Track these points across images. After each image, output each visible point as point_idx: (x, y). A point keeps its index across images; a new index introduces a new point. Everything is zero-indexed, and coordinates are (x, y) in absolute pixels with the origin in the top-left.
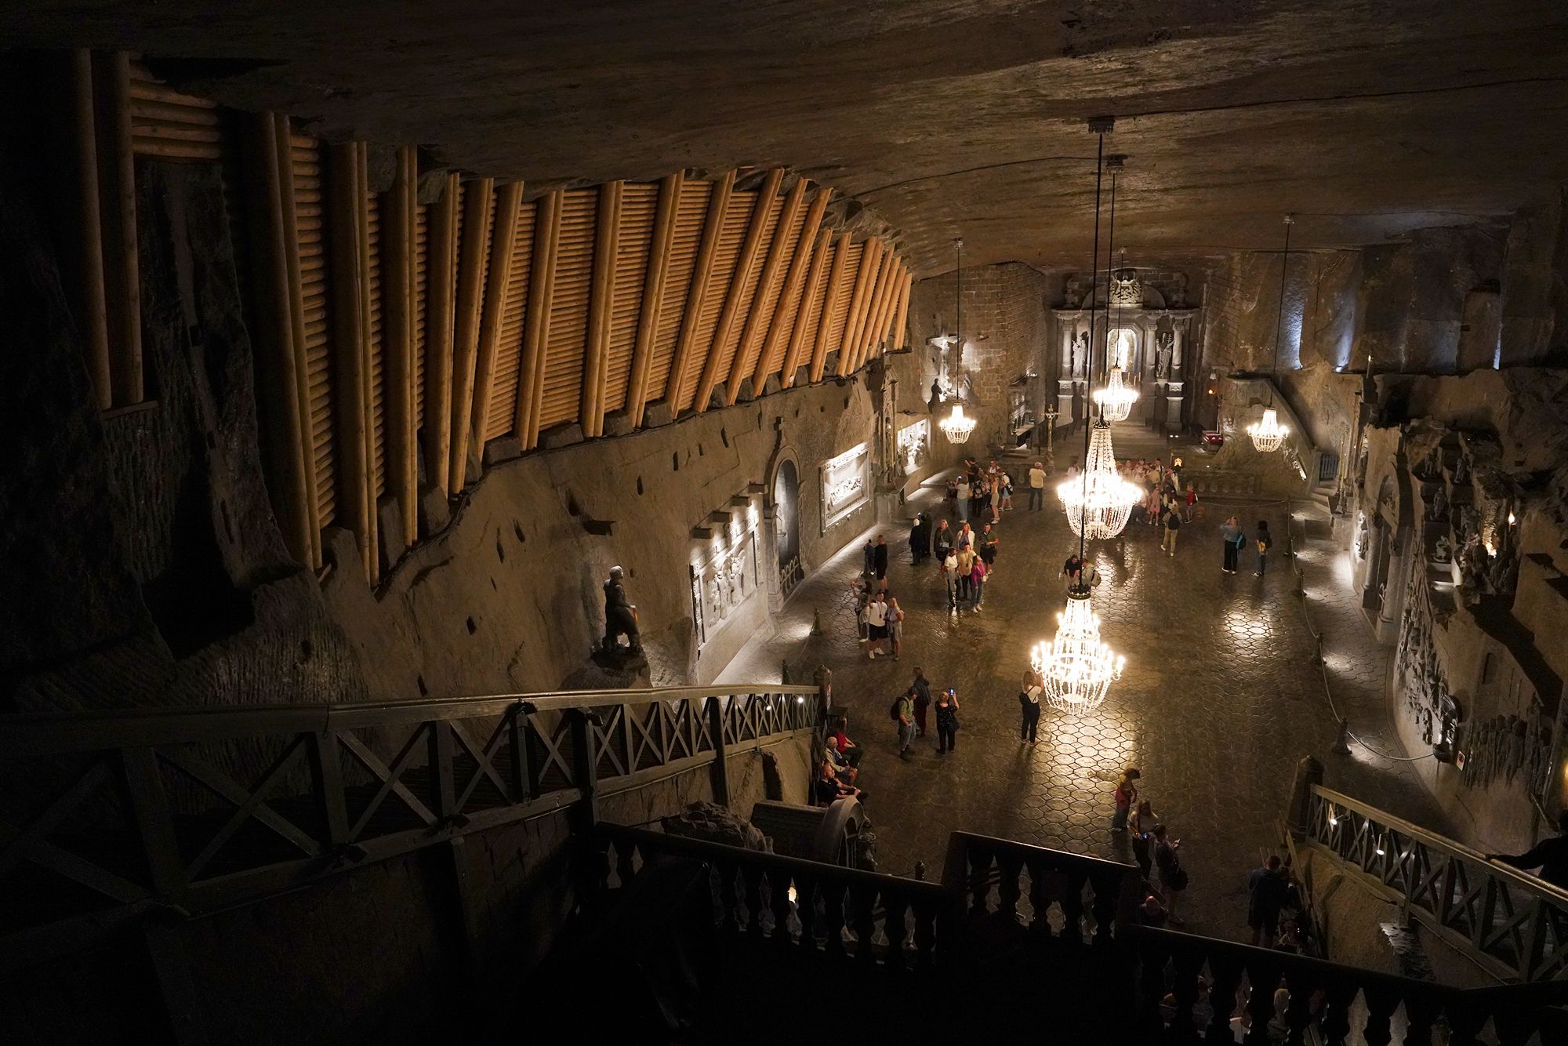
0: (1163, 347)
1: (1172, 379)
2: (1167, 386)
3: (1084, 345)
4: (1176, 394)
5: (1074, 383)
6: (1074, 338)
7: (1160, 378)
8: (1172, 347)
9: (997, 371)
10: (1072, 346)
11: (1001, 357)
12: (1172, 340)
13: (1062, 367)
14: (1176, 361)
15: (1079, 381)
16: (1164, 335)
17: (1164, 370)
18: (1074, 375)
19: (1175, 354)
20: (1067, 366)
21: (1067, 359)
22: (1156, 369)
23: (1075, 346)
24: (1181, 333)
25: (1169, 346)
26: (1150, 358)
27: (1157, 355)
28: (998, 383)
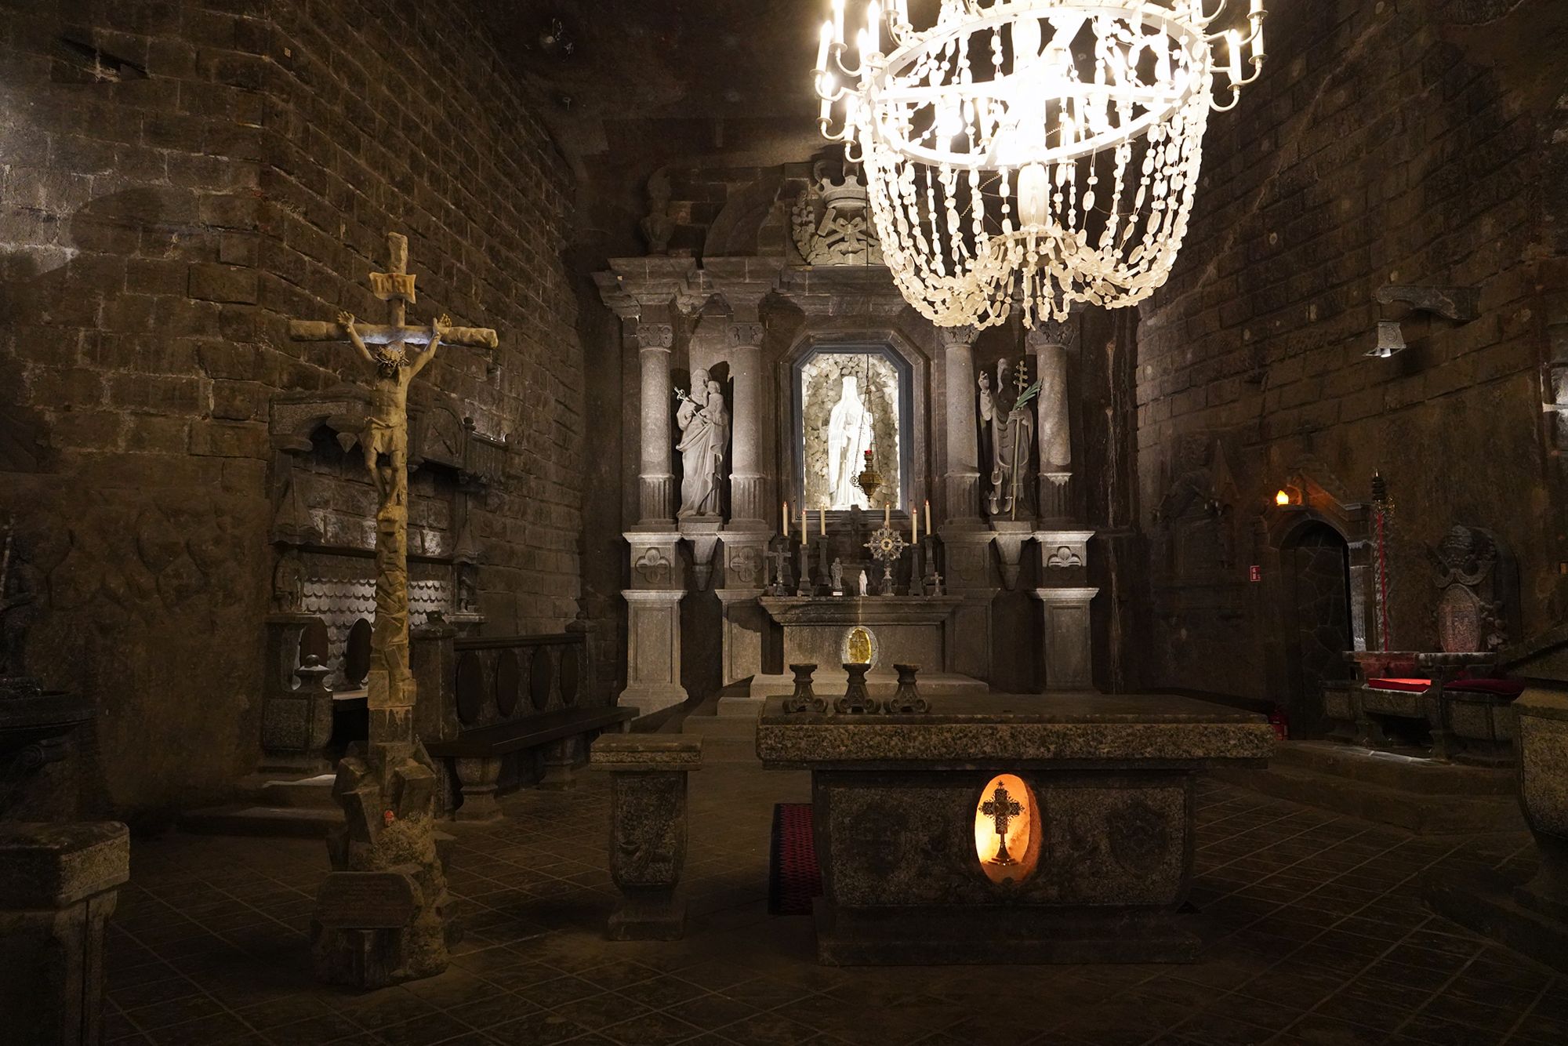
0: (1004, 405)
1: (1048, 519)
2: (1032, 547)
3: (716, 398)
4: (1068, 577)
5: (685, 547)
6: (679, 379)
7: (1003, 516)
8: (1033, 404)
9: (192, 282)
10: (674, 405)
11: (223, 206)
12: (1032, 377)
13: (638, 483)
14: (1055, 452)
15: (705, 536)
16: (1002, 365)
17: (1016, 485)
18: (683, 514)
19: (1048, 427)
20: (655, 477)
21: (654, 451)
22: (985, 485)
23: (686, 408)
24: (1060, 353)
25: (1021, 400)
26: (959, 442)
27: (984, 435)
28: (200, 357)
